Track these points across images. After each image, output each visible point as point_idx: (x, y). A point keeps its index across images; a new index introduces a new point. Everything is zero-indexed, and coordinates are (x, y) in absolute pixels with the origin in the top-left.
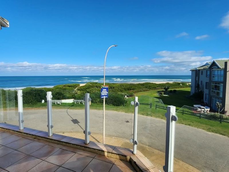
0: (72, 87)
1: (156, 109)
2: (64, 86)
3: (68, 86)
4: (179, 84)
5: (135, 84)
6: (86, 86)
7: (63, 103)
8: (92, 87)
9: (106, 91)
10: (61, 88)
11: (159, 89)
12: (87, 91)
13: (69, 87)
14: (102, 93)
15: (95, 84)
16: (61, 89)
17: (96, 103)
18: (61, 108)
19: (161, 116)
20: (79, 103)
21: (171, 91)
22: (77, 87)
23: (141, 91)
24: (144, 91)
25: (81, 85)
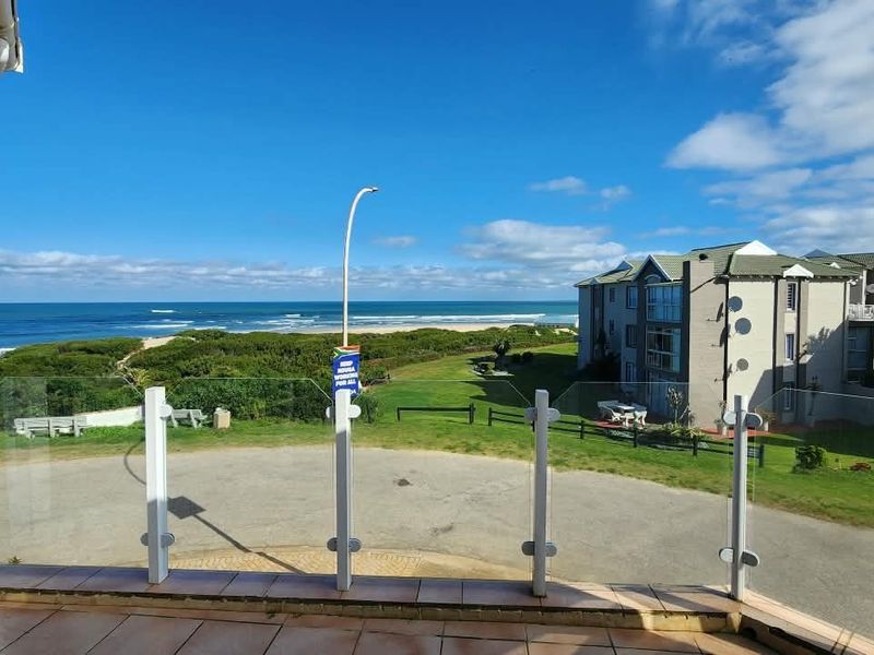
0: (102, 354)
1: (490, 424)
2: (63, 350)
3: (80, 350)
4: (531, 331)
5: (383, 336)
6: (177, 348)
7: (94, 430)
8: (204, 350)
9: (353, 369)
10: (49, 360)
11: (473, 351)
12: (178, 369)
13: (90, 352)
14: (337, 377)
15: (216, 338)
16: (47, 364)
17: (252, 416)
18: (86, 453)
19: (515, 447)
20: (175, 424)
21: (516, 357)
22: (126, 353)
23: (411, 361)
24: (422, 361)
25: (150, 343)
